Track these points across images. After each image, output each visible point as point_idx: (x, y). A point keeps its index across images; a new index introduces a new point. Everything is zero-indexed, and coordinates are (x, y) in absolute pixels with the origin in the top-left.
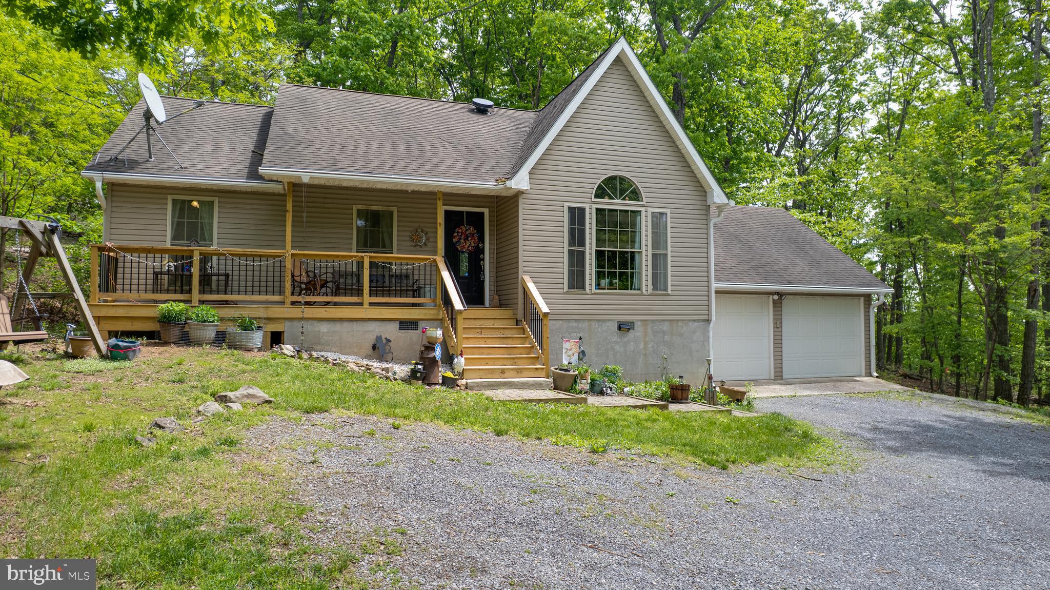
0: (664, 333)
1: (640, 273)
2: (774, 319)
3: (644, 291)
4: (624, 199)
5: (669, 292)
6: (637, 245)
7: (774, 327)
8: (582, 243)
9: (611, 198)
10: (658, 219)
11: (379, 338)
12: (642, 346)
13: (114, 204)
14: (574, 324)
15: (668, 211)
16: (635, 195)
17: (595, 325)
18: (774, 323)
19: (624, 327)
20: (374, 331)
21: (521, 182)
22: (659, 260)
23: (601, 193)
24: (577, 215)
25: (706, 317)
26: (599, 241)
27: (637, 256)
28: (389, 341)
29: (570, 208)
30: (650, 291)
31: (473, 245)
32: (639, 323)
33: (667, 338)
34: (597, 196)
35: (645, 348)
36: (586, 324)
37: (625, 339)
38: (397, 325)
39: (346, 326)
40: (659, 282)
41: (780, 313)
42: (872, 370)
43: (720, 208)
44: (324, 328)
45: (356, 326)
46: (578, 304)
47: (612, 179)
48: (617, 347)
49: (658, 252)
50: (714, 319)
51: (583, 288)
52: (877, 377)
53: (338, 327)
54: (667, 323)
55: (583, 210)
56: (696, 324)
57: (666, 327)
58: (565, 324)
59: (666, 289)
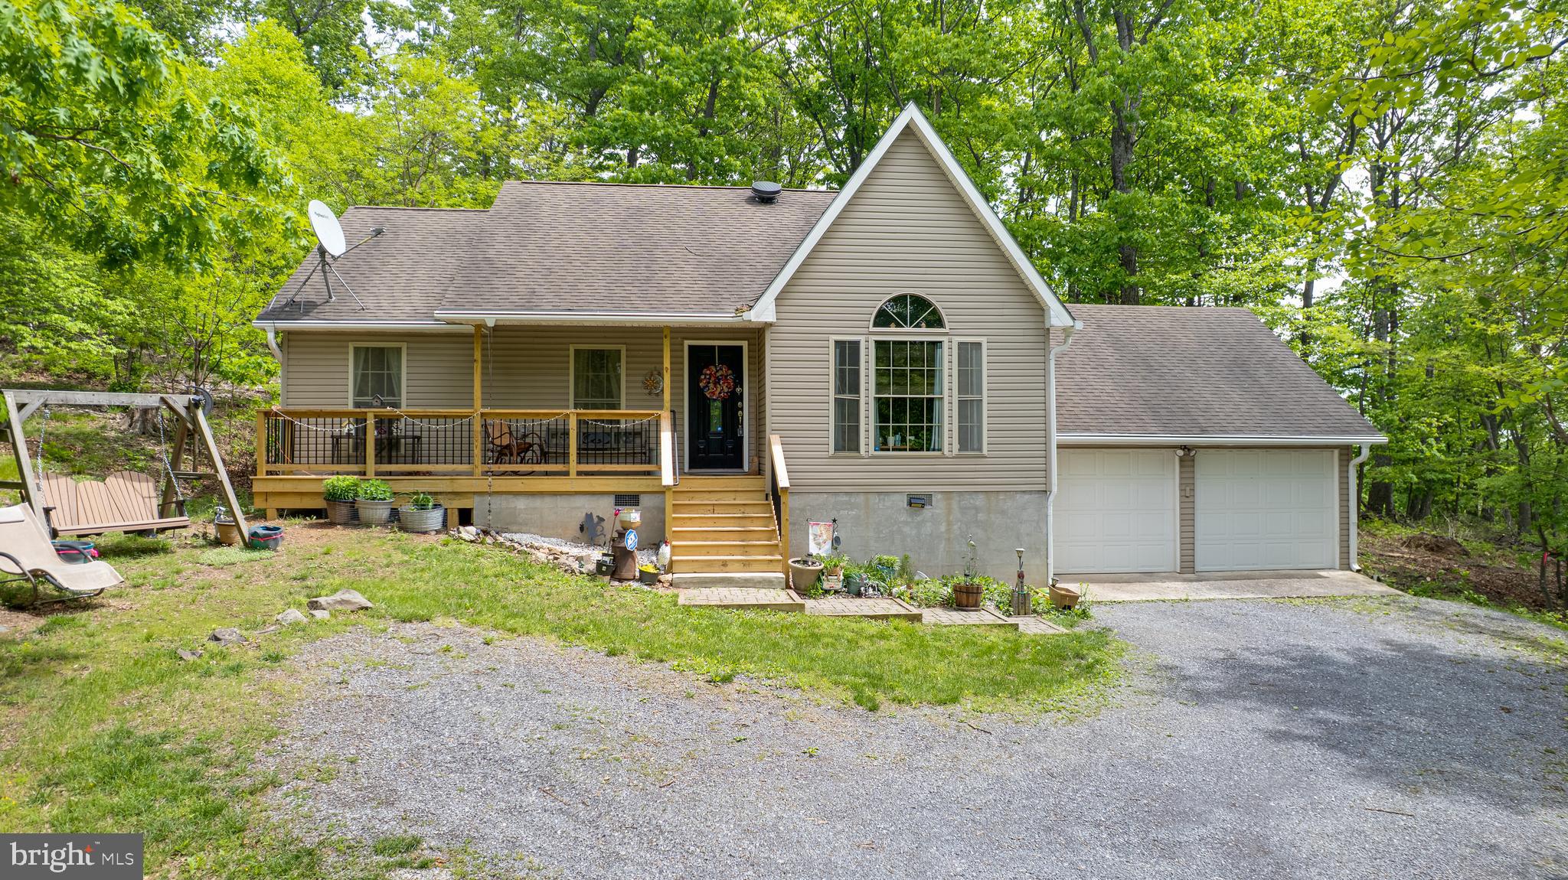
0: (977, 509)
1: (940, 427)
2: (1181, 484)
3: (946, 452)
4: (918, 326)
5: (985, 452)
6: (937, 388)
7: (1181, 496)
8: (855, 388)
9: (898, 325)
10: (969, 353)
11: (589, 516)
12: (943, 528)
13: (291, 356)
14: (845, 498)
15: (983, 340)
16: (936, 321)
17: (874, 500)
18: (1181, 490)
19: (917, 502)
20: (583, 507)
21: (764, 312)
22: (969, 410)
23: (883, 319)
24: (848, 353)
25: (1042, 487)
26: (880, 387)
27: (936, 404)
28: (601, 520)
29: (837, 342)
30: (956, 451)
31: (726, 390)
32: (939, 496)
33: (981, 516)
34: (876, 325)
35: (948, 531)
36: (862, 497)
37: (919, 519)
38: (611, 500)
39: (548, 501)
40: (969, 438)
41: (1191, 475)
42: (1351, 561)
43: (1067, 331)
44: (521, 503)
45: (561, 502)
46: (848, 471)
47: (900, 300)
48: (906, 530)
49: (969, 397)
50: (1055, 489)
51: (857, 449)
52: (1358, 571)
53: (538, 502)
54: (981, 496)
55: (855, 346)
56: (1027, 497)
57: (980, 501)
58: (832, 499)
59: (980, 449)
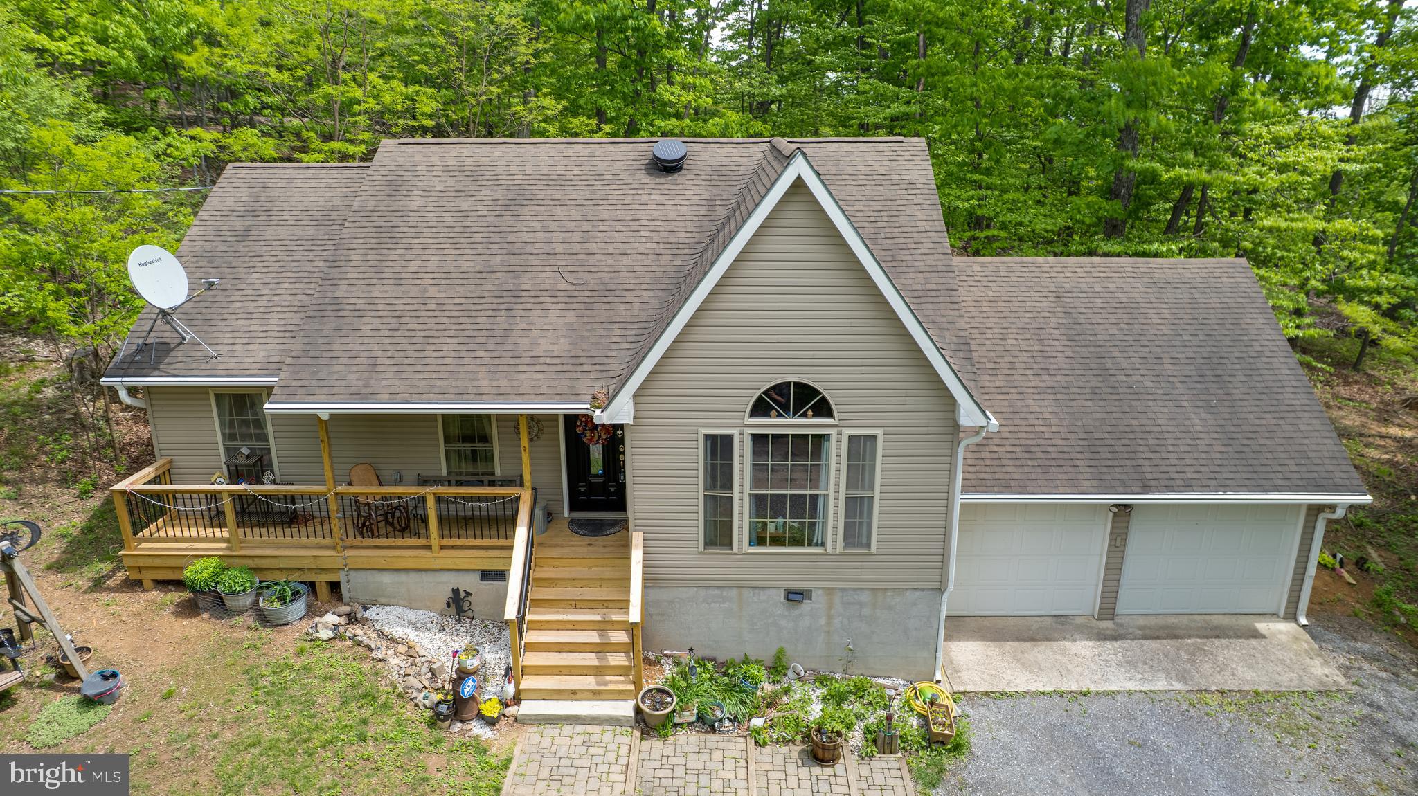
0: (861, 605)
1: (824, 524)
3: (829, 550)
4: (804, 415)
5: (874, 549)
6: (822, 484)
8: (728, 484)
9: (779, 415)
10: (861, 448)
11: (456, 592)
12: (823, 621)
14: (717, 592)
15: (878, 432)
16: (823, 409)
17: (747, 593)
19: (795, 596)
20: (448, 583)
21: (620, 411)
22: (857, 508)
23: (760, 408)
24: (719, 447)
25: (937, 585)
26: (757, 482)
27: (821, 501)
28: (468, 594)
29: (707, 437)
30: (840, 549)
31: (604, 437)
32: (820, 592)
33: (866, 611)
34: (752, 415)
35: (829, 624)
36: (734, 592)
37: (797, 612)
38: (478, 576)
39: (413, 577)
40: (856, 532)
43: (977, 431)
44: (386, 578)
45: (426, 577)
46: (717, 565)
47: (780, 389)
48: (783, 623)
49: (858, 493)
50: (951, 586)
51: (730, 544)
52: (1304, 627)
53: (403, 577)
54: (867, 592)
55: (728, 440)
56: (918, 593)
57: (865, 597)
58: (702, 593)
59: (868, 546)
